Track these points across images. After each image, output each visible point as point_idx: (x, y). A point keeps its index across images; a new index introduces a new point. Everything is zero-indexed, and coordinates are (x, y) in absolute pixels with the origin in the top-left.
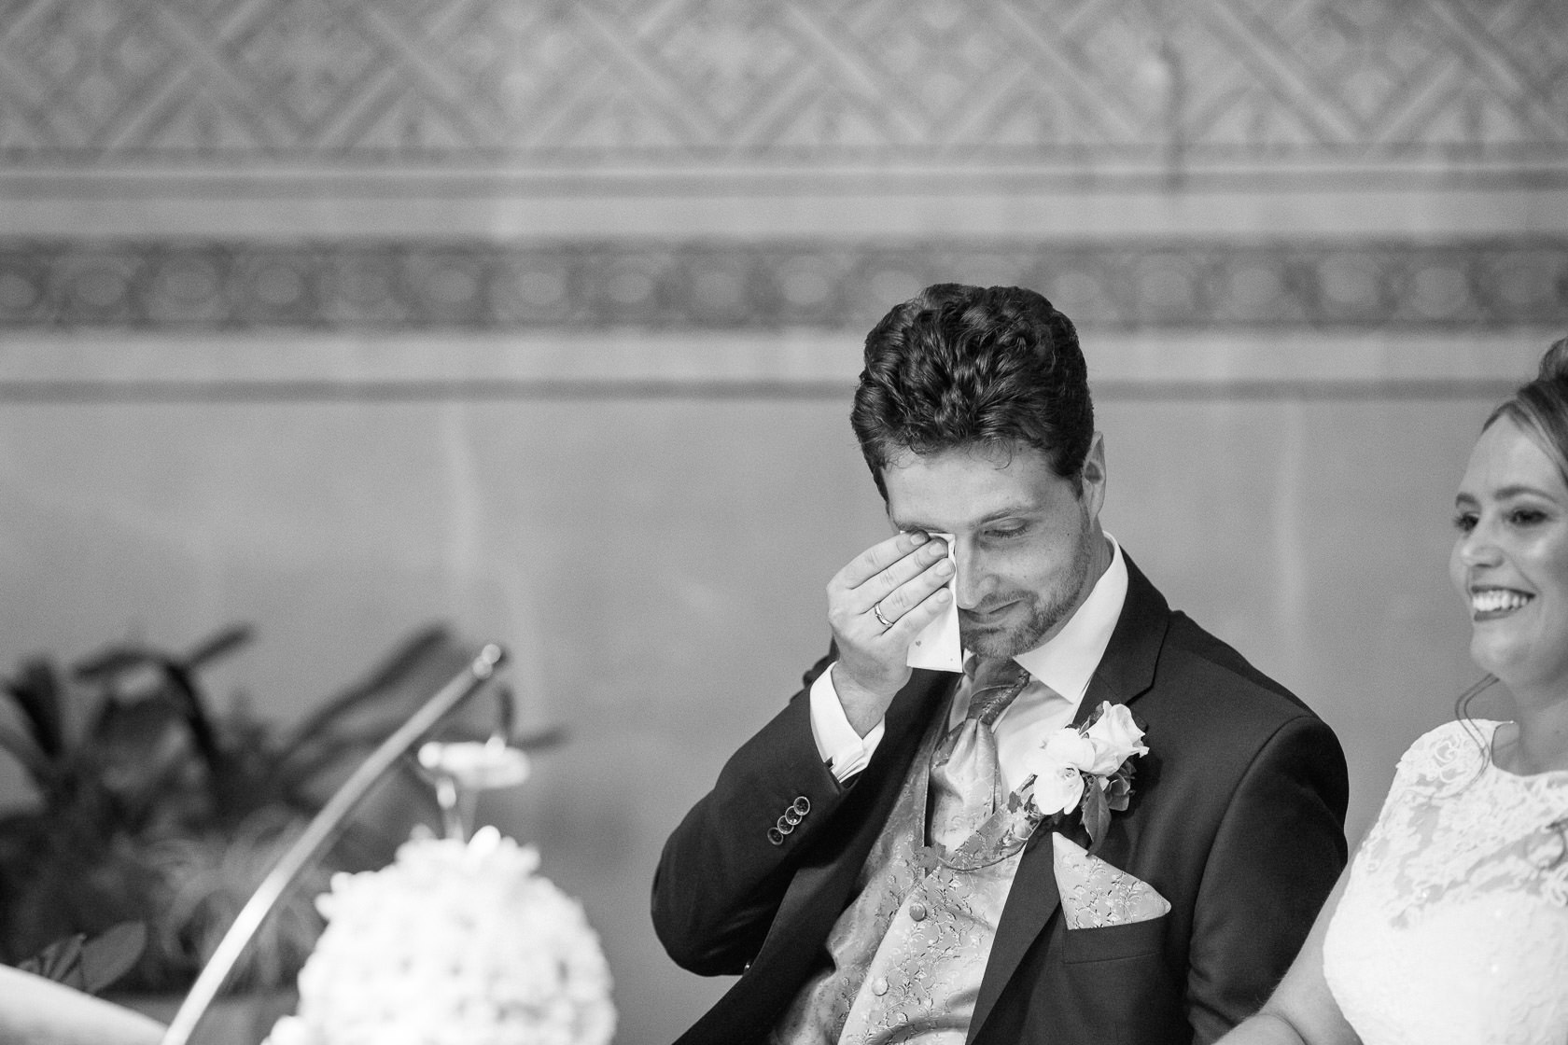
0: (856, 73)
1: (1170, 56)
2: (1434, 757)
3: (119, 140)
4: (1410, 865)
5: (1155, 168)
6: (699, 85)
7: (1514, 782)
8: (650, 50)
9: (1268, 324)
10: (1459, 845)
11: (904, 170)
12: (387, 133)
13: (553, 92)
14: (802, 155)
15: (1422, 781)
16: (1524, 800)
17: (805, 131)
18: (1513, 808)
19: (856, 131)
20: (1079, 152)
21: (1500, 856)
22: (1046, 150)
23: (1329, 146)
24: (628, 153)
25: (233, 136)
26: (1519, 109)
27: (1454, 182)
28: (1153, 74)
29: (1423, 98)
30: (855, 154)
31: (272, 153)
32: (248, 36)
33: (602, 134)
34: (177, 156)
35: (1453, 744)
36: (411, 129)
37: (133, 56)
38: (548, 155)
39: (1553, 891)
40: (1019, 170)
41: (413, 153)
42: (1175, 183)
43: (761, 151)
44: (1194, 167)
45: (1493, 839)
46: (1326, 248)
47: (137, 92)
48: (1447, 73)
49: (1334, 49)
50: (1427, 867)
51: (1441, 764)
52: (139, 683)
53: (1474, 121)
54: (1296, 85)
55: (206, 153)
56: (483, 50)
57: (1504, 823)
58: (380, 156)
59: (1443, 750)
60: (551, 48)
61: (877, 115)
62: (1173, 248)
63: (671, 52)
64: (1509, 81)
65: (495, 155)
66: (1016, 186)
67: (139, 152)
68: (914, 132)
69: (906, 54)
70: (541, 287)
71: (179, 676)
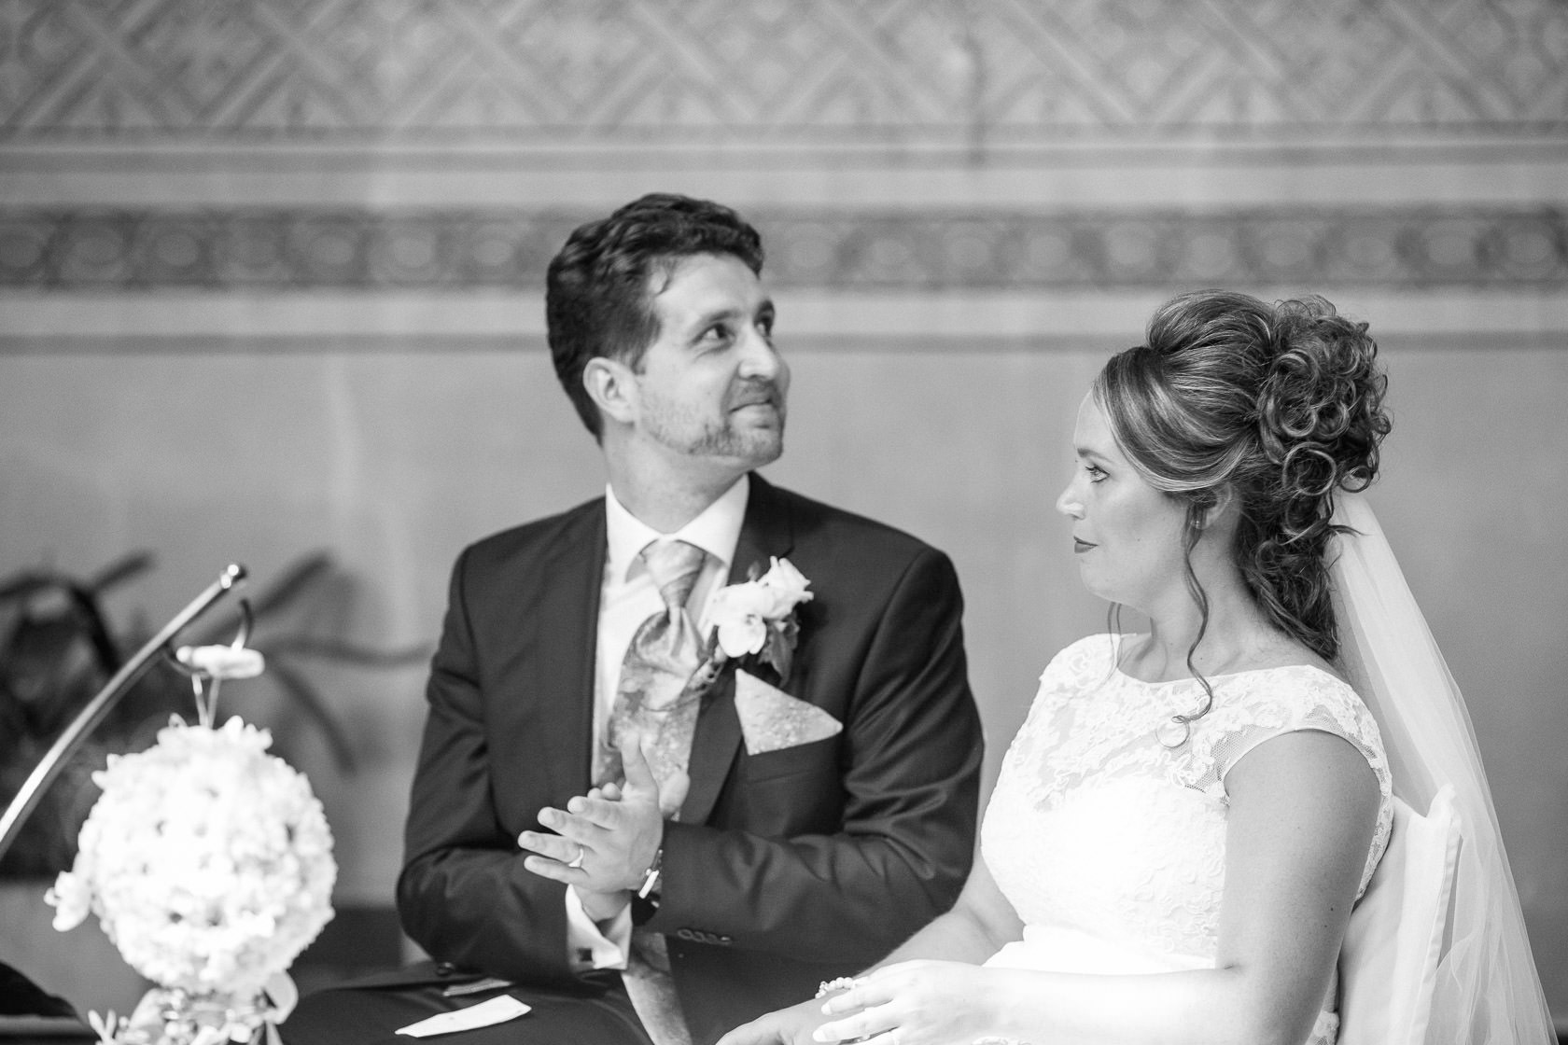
0: (693, 60)
1: (972, 46)
2: (1070, 668)
3: (35, 118)
4: (1051, 757)
5: (959, 145)
6: (554, 72)
7: (1140, 686)
8: (510, 39)
9: (1060, 284)
10: (1092, 739)
11: (735, 146)
12: (274, 113)
13: (422, 78)
14: (646, 133)
15: (1062, 689)
16: (1149, 702)
17: (648, 113)
18: (1139, 708)
19: (694, 112)
20: (891, 132)
21: (1128, 748)
22: (862, 130)
23: (1111, 127)
24: (490, 131)
25: (135, 115)
26: (1280, 93)
27: (1223, 158)
28: (956, 63)
29: (1195, 83)
30: (694, 133)
31: (169, 131)
32: (149, 26)
33: (466, 114)
34: (86, 133)
35: (1086, 656)
36: (296, 109)
37: (46, 44)
38: (418, 132)
39: (1175, 775)
40: (839, 147)
41: (296, 131)
42: (977, 159)
43: (610, 130)
44: (995, 145)
45: (1121, 732)
46: (1109, 217)
47: (49, 78)
48: (1216, 61)
49: (1117, 41)
50: (1066, 759)
51: (1077, 674)
52: (51, 604)
53: (1240, 105)
54: (1083, 71)
55: (111, 131)
56: (360, 39)
57: (1130, 720)
58: (267, 133)
59: (1077, 662)
60: (421, 37)
61: (712, 98)
62: (975, 218)
63: (528, 41)
64: (1269, 67)
65: (372, 133)
66: (836, 162)
67: (50, 130)
68: (744, 112)
69: (737, 43)
70: (412, 251)
71: (85, 599)
